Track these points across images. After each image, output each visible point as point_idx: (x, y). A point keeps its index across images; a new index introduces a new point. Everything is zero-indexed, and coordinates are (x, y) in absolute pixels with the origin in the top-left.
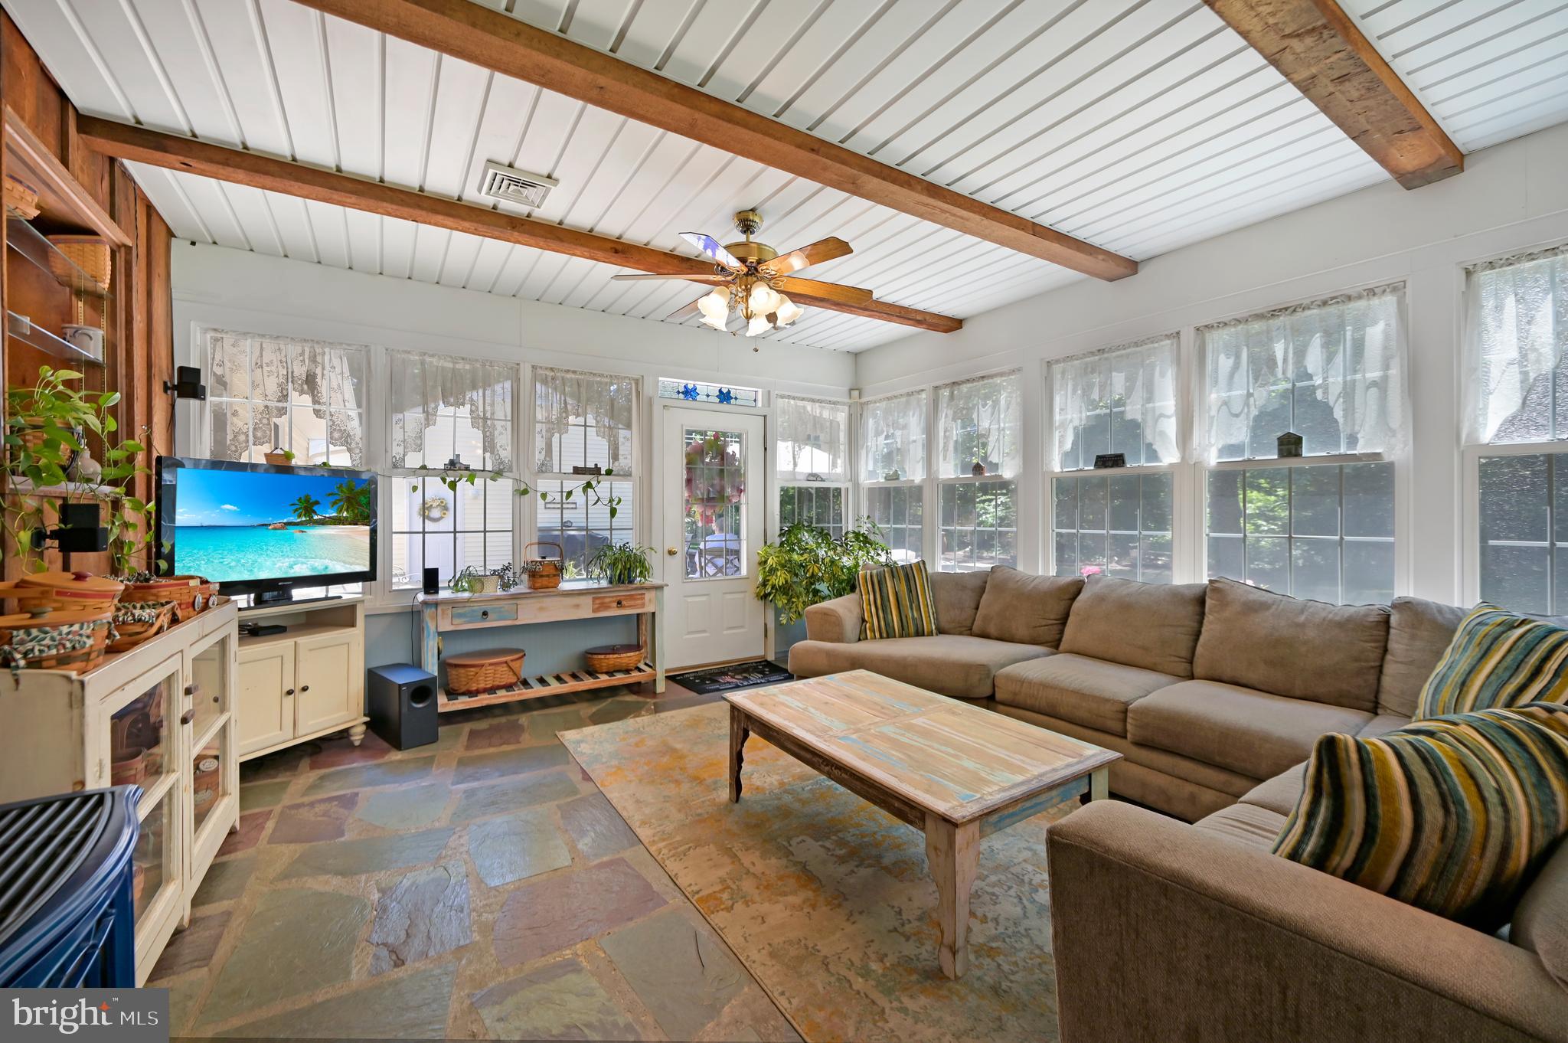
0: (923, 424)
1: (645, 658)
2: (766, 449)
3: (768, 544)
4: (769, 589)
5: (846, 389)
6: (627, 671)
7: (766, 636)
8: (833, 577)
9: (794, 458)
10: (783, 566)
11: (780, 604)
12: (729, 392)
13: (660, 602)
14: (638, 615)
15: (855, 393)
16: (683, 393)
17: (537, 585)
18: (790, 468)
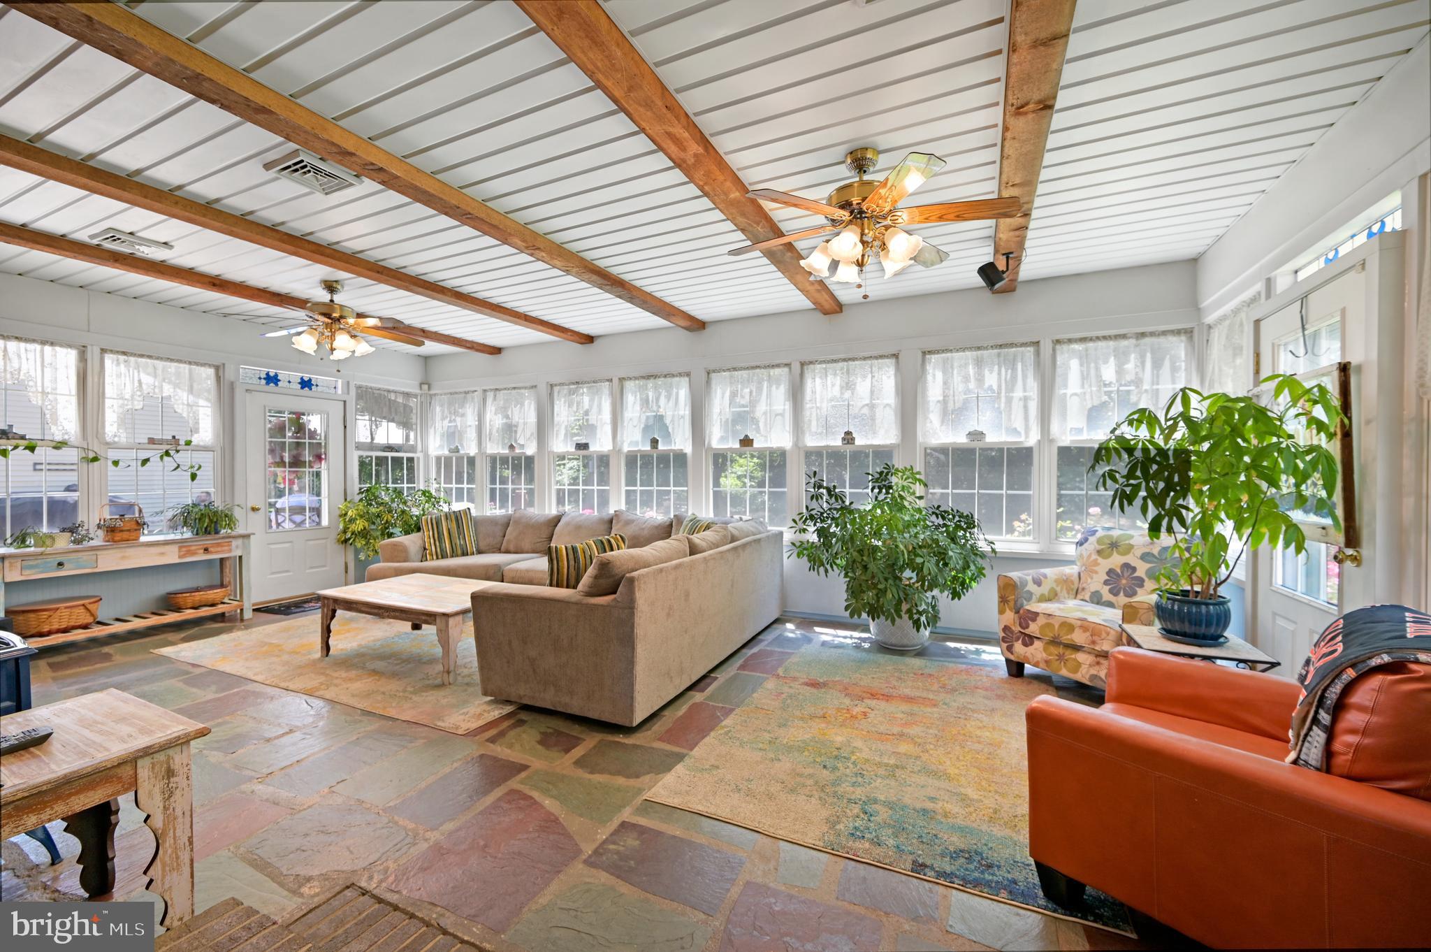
0: (476, 413)
1: (230, 595)
2: (345, 427)
3: (348, 500)
4: (349, 535)
5: (417, 383)
6: (213, 605)
7: (346, 572)
8: (406, 523)
9: (372, 434)
10: (361, 517)
11: (359, 545)
12: (310, 380)
13: (246, 548)
14: (222, 560)
15: (426, 387)
16: (264, 379)
17: (116, 539)
18: (369, 440)
